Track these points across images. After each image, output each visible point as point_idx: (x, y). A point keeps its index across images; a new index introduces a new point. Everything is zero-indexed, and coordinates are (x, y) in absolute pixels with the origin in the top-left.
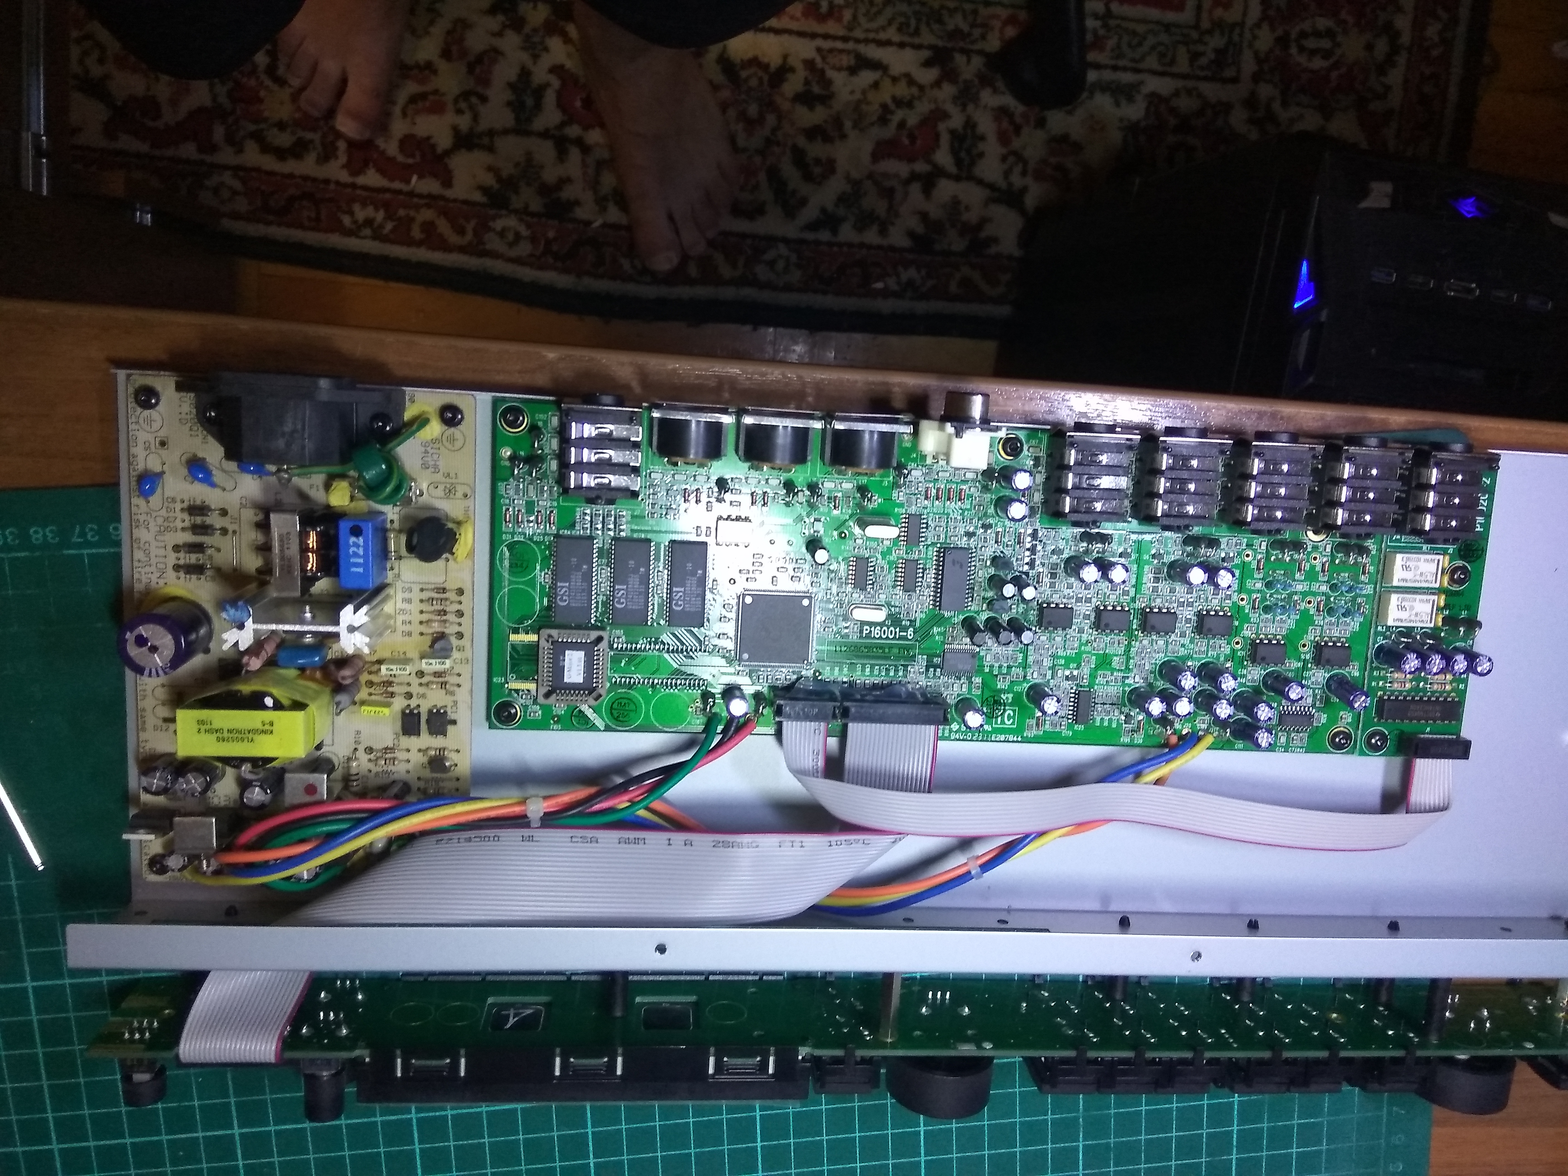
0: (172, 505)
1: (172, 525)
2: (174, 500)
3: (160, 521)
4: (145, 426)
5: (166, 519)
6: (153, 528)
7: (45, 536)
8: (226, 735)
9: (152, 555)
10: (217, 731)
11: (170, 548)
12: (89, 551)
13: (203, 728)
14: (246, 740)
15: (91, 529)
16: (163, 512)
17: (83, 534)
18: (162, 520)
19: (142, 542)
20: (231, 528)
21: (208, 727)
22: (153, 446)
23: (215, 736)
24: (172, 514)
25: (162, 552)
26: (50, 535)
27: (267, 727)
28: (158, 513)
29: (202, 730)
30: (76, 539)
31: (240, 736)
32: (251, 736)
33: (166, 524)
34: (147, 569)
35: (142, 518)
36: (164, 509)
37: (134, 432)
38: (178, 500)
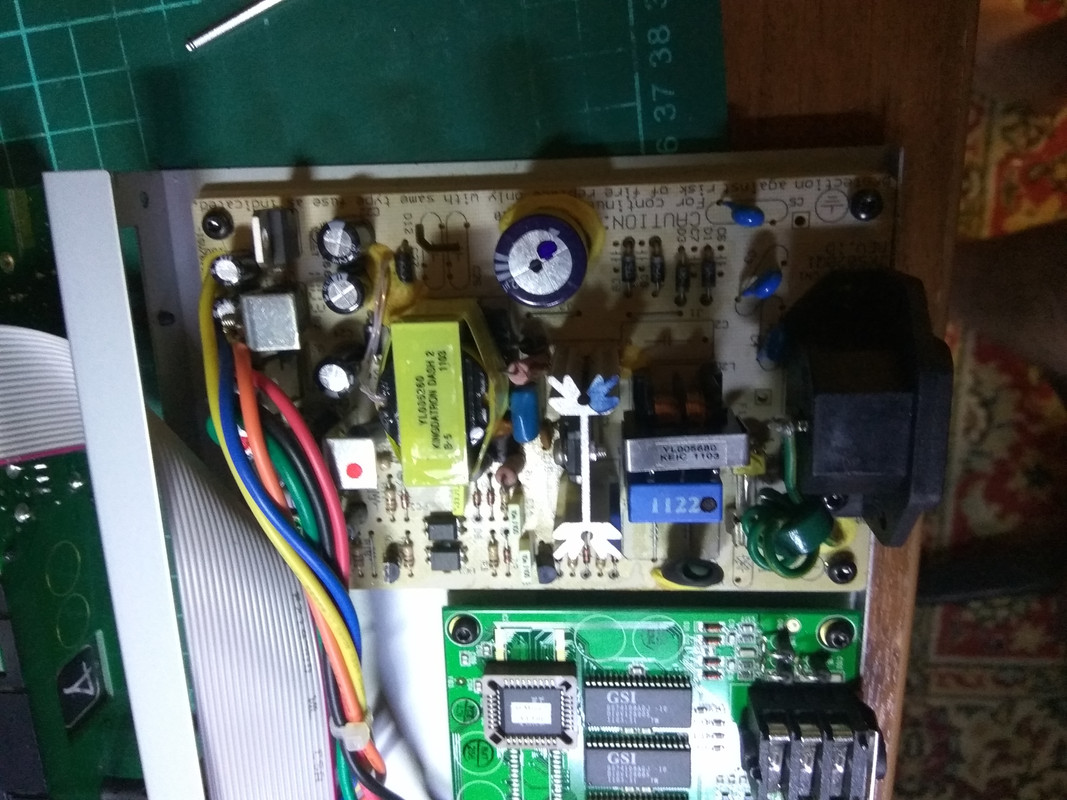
0: (714, 234)
1: (688, 235)
2: (722, 237)
3: (693, 220)
4: (825, 197)
5: (695, 228)
6: (682, 212)
7: (658, 46)
8: (428, 388)
9: (645, 210)
10: (432, 377)
11: (656, 233)
12: (639, 109)
13: (435, 359)
14: (422, 414)
15: (669, 112)
16: (704, 224)
17: (662, 100)
18: (695, 222)
19: (664, 197)
20: (686, 309)
21: (437, 365)
22: (796, 209)
23: (425, 374)
24: (702, 233)
25: (650, 222)
26: (659, 54)
27: (443, 441)
28: (703, 217)
29: (430, 358)
30: (654, 89)
31: (427, 407)
32: (429, 420)
33: (689, 227)
34: (625, 204)
35: (696, 196)
36: (709, 225)
37: (815, 184)
38: (723, 243)
